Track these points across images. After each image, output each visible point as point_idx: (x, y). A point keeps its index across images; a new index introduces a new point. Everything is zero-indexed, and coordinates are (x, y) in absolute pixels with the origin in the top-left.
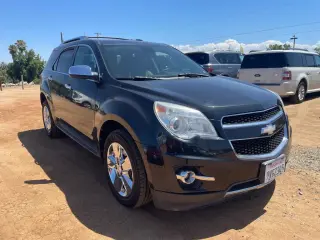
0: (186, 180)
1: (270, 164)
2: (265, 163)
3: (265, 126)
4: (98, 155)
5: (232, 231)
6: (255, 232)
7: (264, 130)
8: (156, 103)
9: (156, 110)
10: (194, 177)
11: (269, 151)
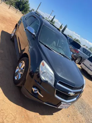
0: (35, 91)
1: (64, 104)
2: (62, 103)
3: (71, 92)
4: (18, 59)
5: (38, 114)
6: (44, 119)
7: (70, 93)
8: (43, 61)
9: (41, 64)
10: (38, 92)
11: (67, 100)
